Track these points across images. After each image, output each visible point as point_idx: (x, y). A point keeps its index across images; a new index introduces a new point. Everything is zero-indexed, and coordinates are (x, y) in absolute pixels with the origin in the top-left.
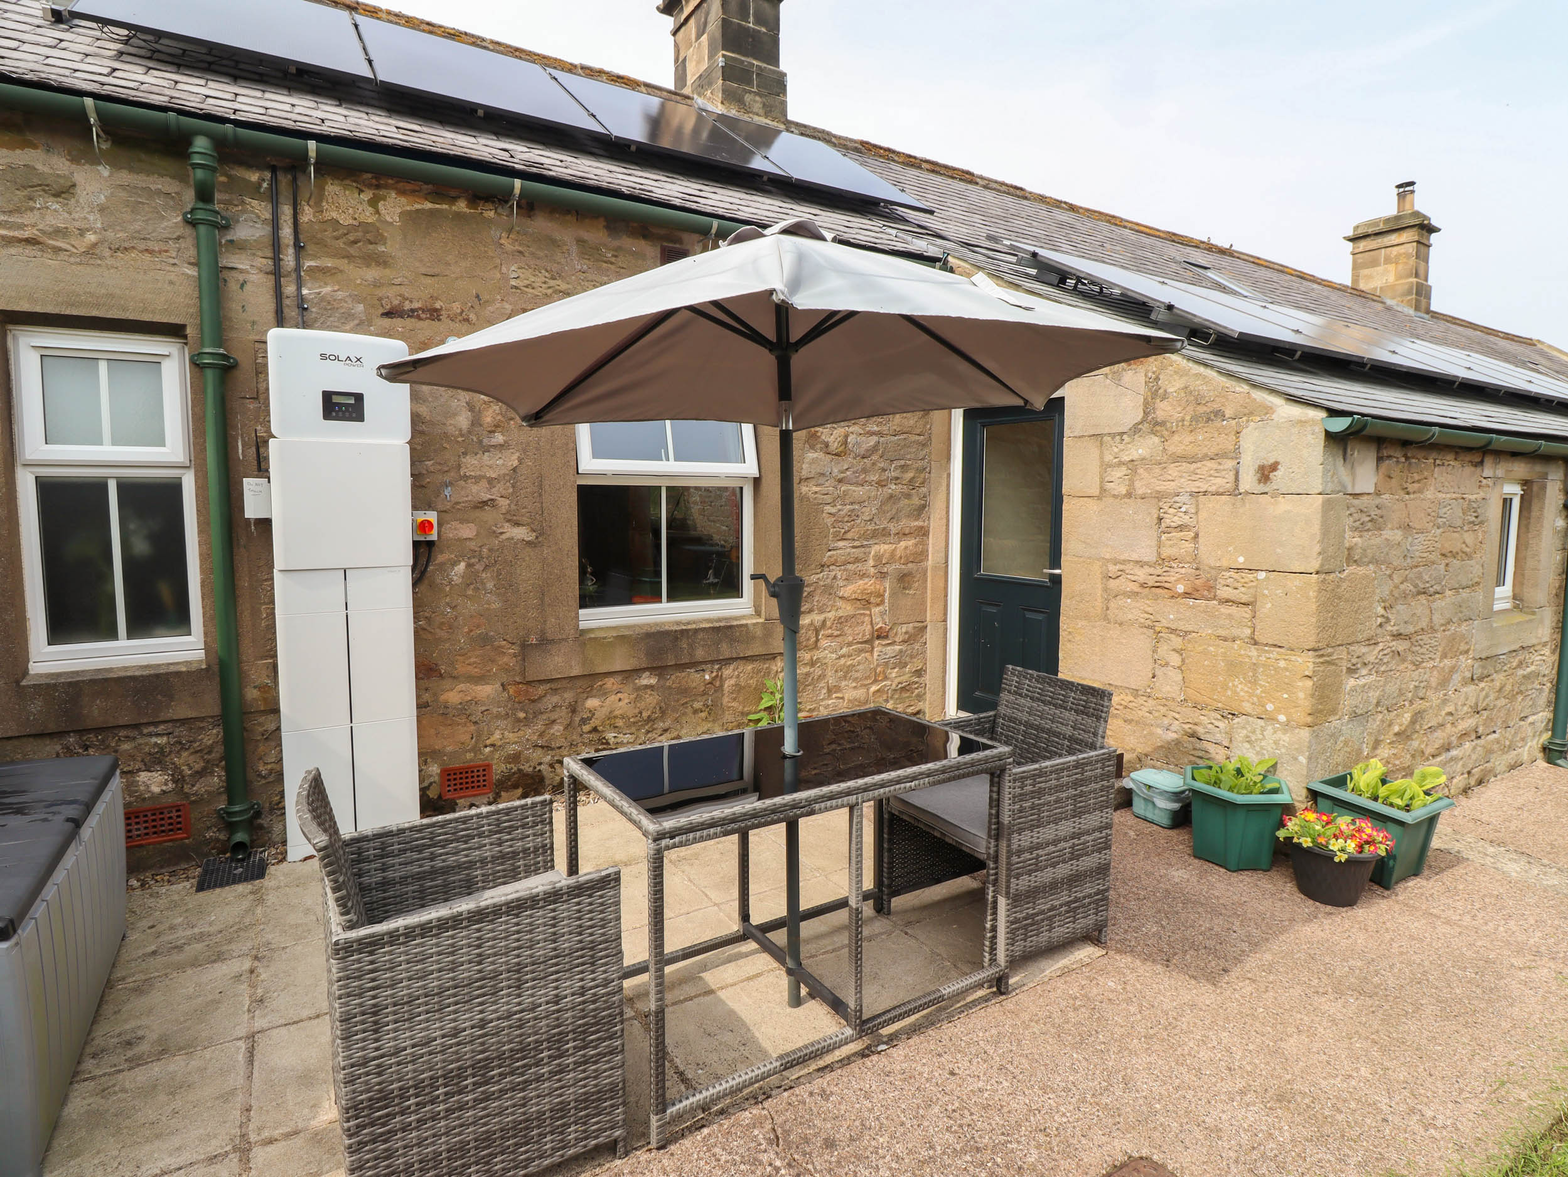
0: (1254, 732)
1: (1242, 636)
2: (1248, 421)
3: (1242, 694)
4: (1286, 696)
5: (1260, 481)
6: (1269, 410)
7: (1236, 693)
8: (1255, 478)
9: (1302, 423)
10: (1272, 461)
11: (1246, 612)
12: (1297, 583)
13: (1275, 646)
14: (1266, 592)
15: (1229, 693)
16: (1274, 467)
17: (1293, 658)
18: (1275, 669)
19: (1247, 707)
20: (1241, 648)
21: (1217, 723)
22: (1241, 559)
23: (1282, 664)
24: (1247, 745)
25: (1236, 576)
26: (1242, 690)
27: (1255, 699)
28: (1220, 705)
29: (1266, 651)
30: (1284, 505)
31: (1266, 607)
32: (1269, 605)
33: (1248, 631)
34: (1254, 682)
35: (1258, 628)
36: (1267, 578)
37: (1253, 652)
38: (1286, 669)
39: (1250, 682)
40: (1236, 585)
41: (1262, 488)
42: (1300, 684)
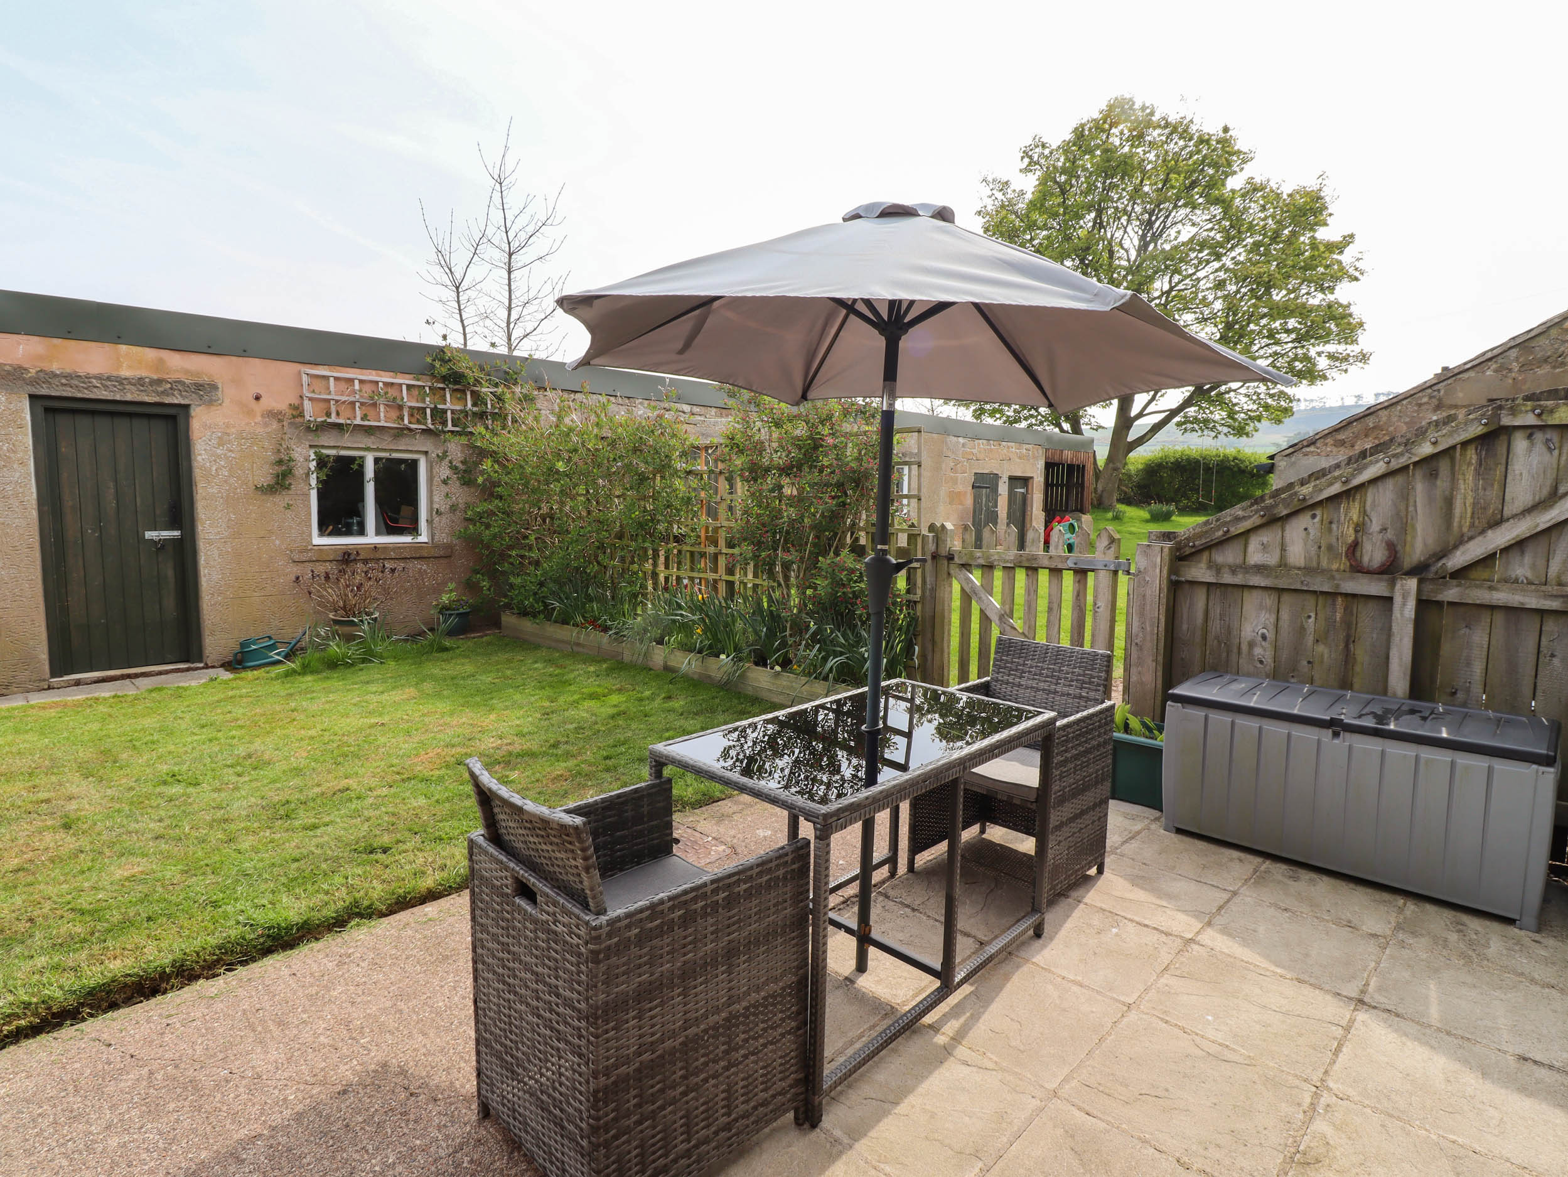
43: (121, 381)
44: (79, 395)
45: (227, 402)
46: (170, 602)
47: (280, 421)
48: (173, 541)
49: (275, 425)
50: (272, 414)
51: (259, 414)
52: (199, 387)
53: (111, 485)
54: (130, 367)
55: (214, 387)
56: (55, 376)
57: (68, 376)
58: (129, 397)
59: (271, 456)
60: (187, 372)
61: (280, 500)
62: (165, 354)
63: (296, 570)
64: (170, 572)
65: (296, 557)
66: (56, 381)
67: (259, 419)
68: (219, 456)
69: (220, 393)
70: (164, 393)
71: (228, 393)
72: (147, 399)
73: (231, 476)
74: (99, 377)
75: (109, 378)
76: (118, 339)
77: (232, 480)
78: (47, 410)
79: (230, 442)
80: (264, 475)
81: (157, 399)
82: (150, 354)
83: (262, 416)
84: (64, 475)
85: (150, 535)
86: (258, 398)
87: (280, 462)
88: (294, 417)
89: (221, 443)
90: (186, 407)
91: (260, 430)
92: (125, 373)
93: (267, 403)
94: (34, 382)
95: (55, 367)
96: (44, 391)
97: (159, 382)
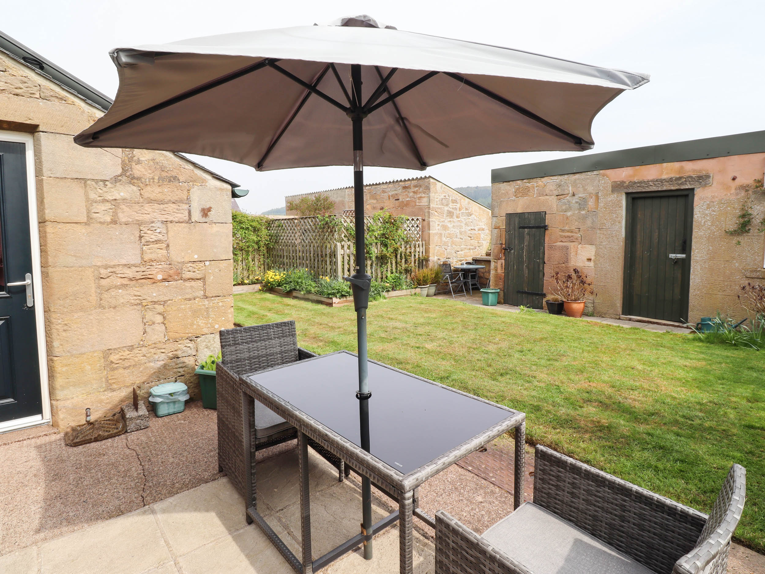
0: (209, 342)
1: (199, 295)
2: (193, 185)
3: (202, 325)
4: (223, 319)
5: (203, 216)
6: (204, 181)
7: (199, 325)
8: (200, 215)
9: (222, 190)
10: (208, 206)
11: (200, 283)
12: (225, 265)
13: (216, 296)
14: (210, 271)
15: (195, 327)
16: (209, 209)
17: (225, 300)
18: (217, 308)
19: (205, 330)
20: (199, 302)
21: (188, 345)
22: (196, 256)
23: (221, 304)
24: (206, 350)
25: (192, 265)
26: (202, 323)
27: (209, 325)
28: (190, 335)
29: (212, 300)
30: (215, 228)
31: (210, 279)
32: (212, 277)
33: (202, 293)
34: (208, 317)
35: (207, 289)
36: (210, 264)
37: (206, 302)
38: (223, 306)
39: (205, 318)
40: (194, 270)
41: (204, 220)
42: (229, 311)
43: (662, 181)
44: (644, 190)
45: (715, 184)
46: (677, 291)
47: (747, 191)
48: (683, 260)
49: (743, 193)
50: (745, 188)
51: (733, 188)
52: (700, 177)
53: (657, 231)
54: (667, 173)
55: (708, 177)
56: (635, 183)
57: (640, 182)
58: (665, 188)
59: (738, 213)
60: (694, 171)
61: (744, 239)
62: (684, 164)
63: (745, 282)
64: (679, 275)
65: (748, 275)
66: (635, 186)
67: (733, 191)
68: (707, 215)
69: (711, 180)
70: (682, 184)
71: (716, 180)
72: (673, 188)
73: (712, 225)
74: (652, 181)
75: (657, 181)
76: (663, 161)
77: (713, 228)
78: (634, 199)
79: (714, 206)
80: (732, 224)
81: (678, 187)
82: (676, 165)
83: (736, 189)
84: (639, 227)
85: (672, 256)
86: (734, 179)
87: (743, 216)
88: (757, 187)
89: (709, 207)
90: (693, 189)
91: (733, 197)
92: (664, 177)
93: (741, 181)
94: (628, 187)
95: (636, 179)
96: (630, 191)
97: (680, 178)
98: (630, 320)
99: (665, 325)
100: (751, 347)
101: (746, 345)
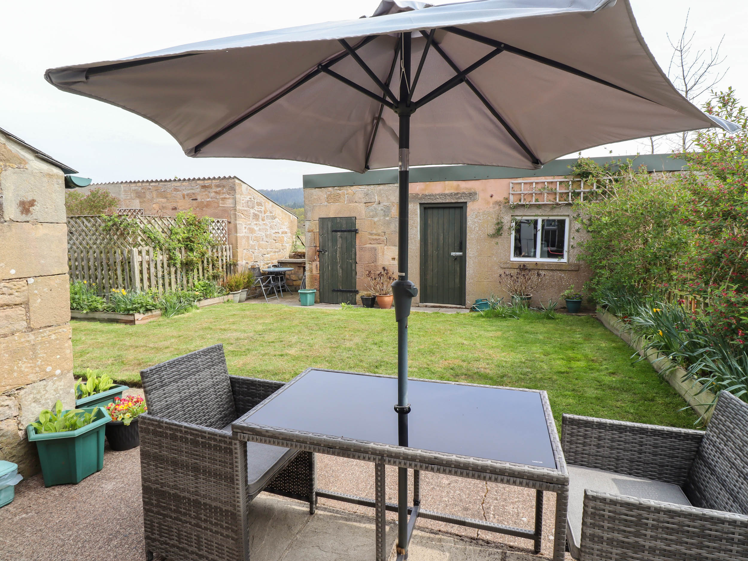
0: (39, 392)
1: (20, 328)
2: (6, 166)
3: (26, 370)
4: (58, 357)
5: (22, 213)
6: (22, 161)
7: (21, 372)
8: (18, 210)
9: (50, 176)
10: (30, 199)
11: (20, 311)
12: (58, 281)
13: (45, 327)
14: (36, 292)
15: (15, 374)
16: (32, 203)
17: (60, 330)
18: (49, 342)
19: (32, 377)
20: (20, 337)
21: (5, 403)
22: (13, 272)
23: (53, 337)
24: (34, 405)
25: (7, 285)
26: (26, 367)
27: (37, 369)
28: (8, 388)
29: (41, 332)
30: (42, 231)
31: (36, 303)
32: (39, 300)
33: (25, 324)
34: (35, 357)
35: (33, 318)
36: (36, 282)
37: (31, 337)
38: (57, 339)
39: (31, 359)
40: (11, 291)
41: (24, 218)
42: (66, 345)
43: (445, 195)
44: (433, 202)
45: (480, 199)
46: (457, 280)
47: (500, 205)
48: (460, 256)
49: (497, 207)
50: (498, 203)
51: (491, 203)
52: (470, 194)
53: (442, 234)
54: (448, 189)
55: (475, 194)
56: (426, 196)
57: (430, 195)
58: (447, 201)
59: (495, 221)
60: (467, 189)
61: (499, 240)
62: (460, 183)
63: (501, 272)
64: (458, 269)
65: (502, 266)
66: (426, 198)
67: (491, 205)
68: (475, 222)
69: (477, 196)
70: (458, 198)
71: (481, 196)
72: (453, 201)
73: (479, 230)
74: (439, 195)
75: (442, 195)
76: (445, 179)
77: (479, 232)
78: (425, 208)
79: (480, 216)
80: (491, 230)
81: (456, 201)
82: (455, 183)
83: (493, 204)
84: (429, 231)
85: (453, 254)
86: (491, 196)
87: (498, 224)
88: (506, 203)
89: (476, 217)
90: (466, 203)
91: (491, 210)
92: (447, 192)
93: (496, 198)
94: (421, 199)
95: (427, 193)
96: (423, 202)
97: (457, 194)
98: (426, 306)
99: (451, 308)
100: (514, 317)
101: (510, 316)
